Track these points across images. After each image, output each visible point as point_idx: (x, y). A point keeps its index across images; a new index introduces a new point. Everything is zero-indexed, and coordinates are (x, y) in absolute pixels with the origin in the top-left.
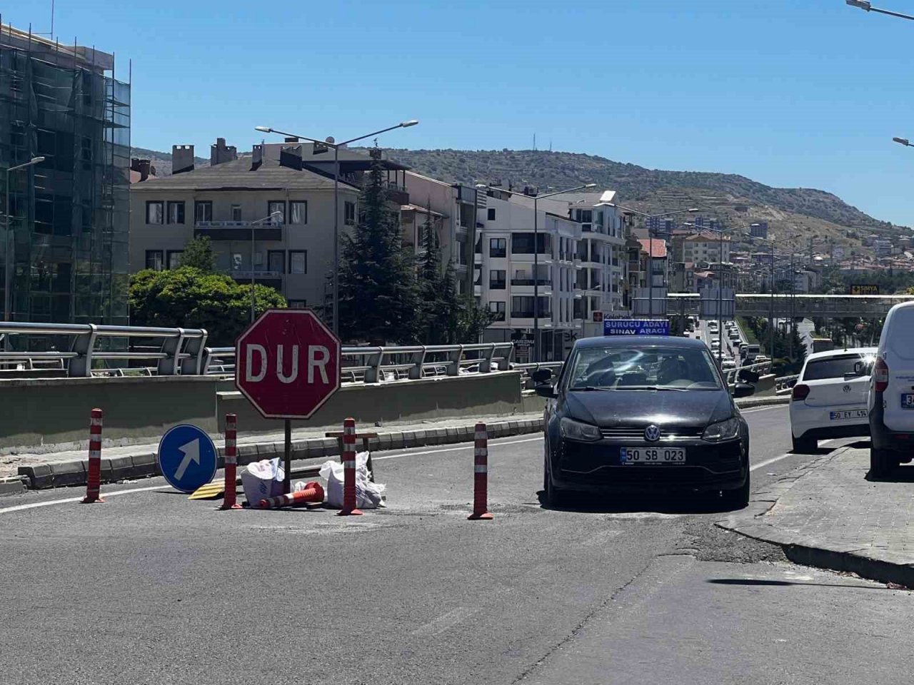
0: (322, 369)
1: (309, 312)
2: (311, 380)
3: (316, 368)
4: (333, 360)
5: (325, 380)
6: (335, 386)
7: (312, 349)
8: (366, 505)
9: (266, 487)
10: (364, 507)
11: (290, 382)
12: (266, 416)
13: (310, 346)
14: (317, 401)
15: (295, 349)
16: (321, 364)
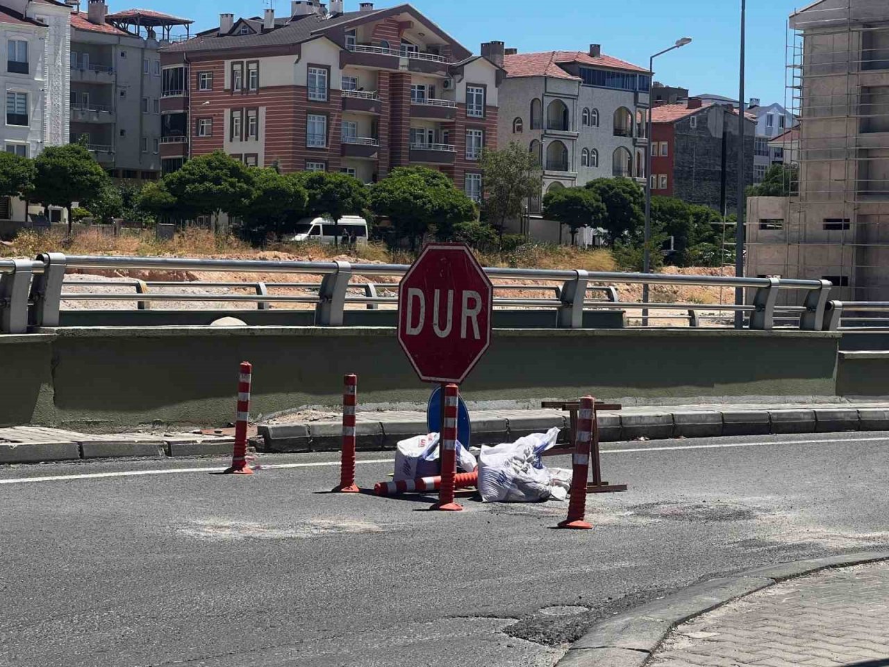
0: (474, 320)
1: (464, 248)
2: (463, 335)
3: (469, 319)
4: (484, 308)
5: (477, 336)
6: (486, 342)
7: (466, 294)
8: (513, 497)
9: (409, 467)
10: (509, 499)
11: (446, 335)
12: (423, 378)
13: (464, 292)
14: (469, 362)
15: (451, 292)
16: (473, 314)
